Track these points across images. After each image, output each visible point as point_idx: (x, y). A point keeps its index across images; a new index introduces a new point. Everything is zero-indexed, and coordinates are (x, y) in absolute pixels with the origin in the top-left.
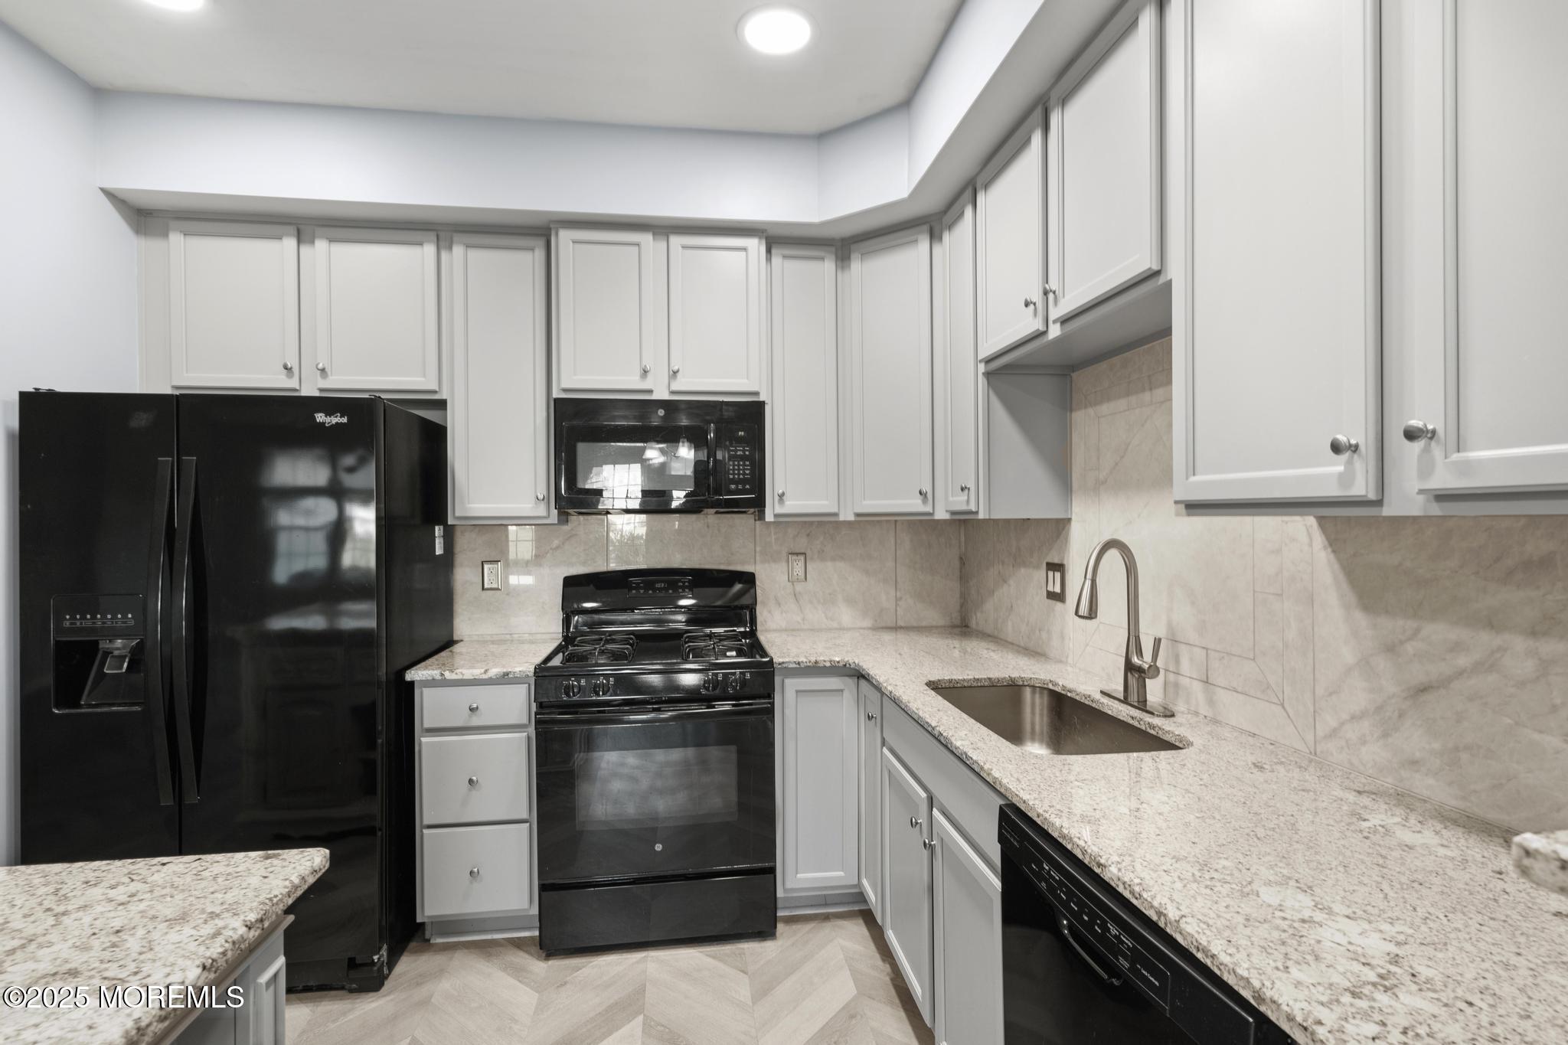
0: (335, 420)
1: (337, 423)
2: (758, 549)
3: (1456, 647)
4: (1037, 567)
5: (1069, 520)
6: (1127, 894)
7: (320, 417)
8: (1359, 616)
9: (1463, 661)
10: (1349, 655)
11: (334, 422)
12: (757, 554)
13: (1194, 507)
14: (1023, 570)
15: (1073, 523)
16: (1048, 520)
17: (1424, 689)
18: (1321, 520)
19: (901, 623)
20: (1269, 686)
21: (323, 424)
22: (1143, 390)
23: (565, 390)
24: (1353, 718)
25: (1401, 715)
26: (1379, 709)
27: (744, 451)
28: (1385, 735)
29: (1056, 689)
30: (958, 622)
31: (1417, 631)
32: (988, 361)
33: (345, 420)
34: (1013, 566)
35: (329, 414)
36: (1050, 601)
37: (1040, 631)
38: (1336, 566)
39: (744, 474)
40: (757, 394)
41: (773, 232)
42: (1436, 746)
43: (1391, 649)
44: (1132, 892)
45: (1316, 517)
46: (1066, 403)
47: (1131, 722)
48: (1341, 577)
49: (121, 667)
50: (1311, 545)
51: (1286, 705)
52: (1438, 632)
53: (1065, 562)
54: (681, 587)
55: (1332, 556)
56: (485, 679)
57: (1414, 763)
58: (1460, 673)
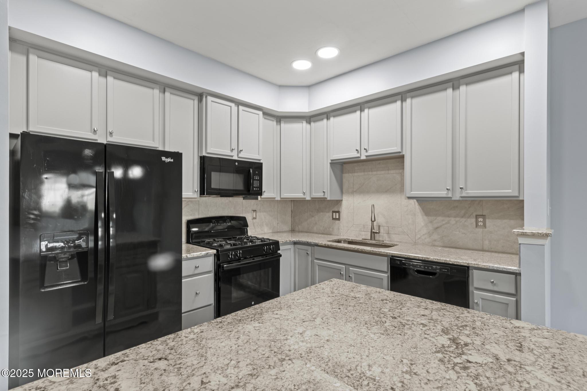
0: (169, 160)
1: (169, 161)
2: (244, 209)
3: (443, 220)
4: (328, 212)
5: (342, 200)
6: (436, 261)
7: (164, 159)
8: (425, 217)
9: (444, 222)
10: (423, 224)
11: (168, 161)
12: (244, 211)
13: (409, 198)
14: (321, 213)
15: (343, 201)
16: (334, 200)
17: (437, 228)
18: (417, 201)
19: (278, 231)
20: (405, 232)
21: (165, 161)
22: (369, 171)
23: (208, 153)
24: (424, 235)
25: (433, 233)
26: (429, 232)
27: (258, 178)
28: (430, 237)
29: (349, 240)
30: (291, 229)
31: (436, 219)
32: (332, 160)
33: (172, 160)
34: (317, 212)
35: (167, 158)
36: (333, 221)
37: (329, 228)
38: (421, 209)
39: (258, 185)
40: (260, 160)
41: (265, 111)
42: (439, 237)
43: (431, 222)
44: (438, 260)
45: (416, 200)
46: (342, 172)
47: (376, 243)
48: (422, 210)
49: (67, 266)
50: (415, 205)
51: (409, 235)
52: (440, 218)
53: (340, 210)
54: (227, 222)
55: (420, 207)
56: (200, 256)
57: (435, 240)
58: (444, 224)
